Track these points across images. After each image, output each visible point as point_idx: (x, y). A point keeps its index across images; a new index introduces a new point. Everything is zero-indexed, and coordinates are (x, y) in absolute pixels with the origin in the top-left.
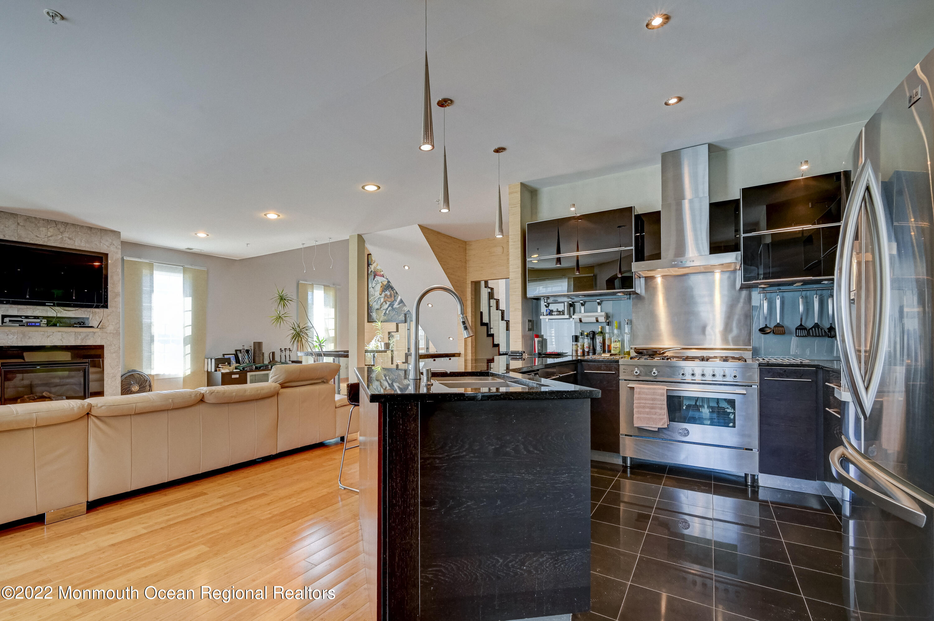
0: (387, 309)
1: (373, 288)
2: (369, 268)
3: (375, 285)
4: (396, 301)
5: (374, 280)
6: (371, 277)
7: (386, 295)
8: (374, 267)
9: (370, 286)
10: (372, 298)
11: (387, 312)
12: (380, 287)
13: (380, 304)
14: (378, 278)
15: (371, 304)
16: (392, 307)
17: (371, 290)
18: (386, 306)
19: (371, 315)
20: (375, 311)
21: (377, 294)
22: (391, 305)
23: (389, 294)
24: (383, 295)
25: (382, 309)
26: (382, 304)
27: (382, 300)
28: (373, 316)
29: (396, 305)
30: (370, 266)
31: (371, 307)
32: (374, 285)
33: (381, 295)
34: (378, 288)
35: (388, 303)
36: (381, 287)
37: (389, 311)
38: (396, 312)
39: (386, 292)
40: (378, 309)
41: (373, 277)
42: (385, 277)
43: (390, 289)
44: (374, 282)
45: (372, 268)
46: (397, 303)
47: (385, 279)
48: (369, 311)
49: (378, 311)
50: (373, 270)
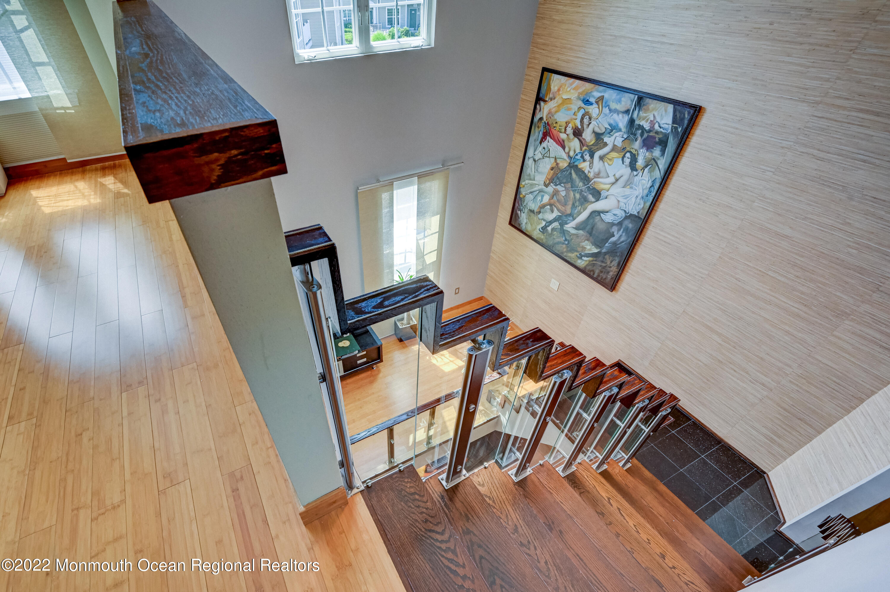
0: (551, 222)
1: (535, 160)
2: (538, 106)
3: (540, 156)
4: (574, 219)
5: (541, 143)
6: (537, 134)
7: (556, 193)
8: (550, 112)
9: (530, 153)
10: (527, 182)
11: (549, 229)
12: (549, 167)
13: (539, 204)
14: (550, 143)
15: (524, 193)
16: (562, 225)
17: (529, 163)
18: (550, 216)
19: (517, 214)
20: (526, 211)
21: (540, 179)
22: (562, 220)
23: (563, 194)
24: (550, 189)
25: (540, 216)
26: (543, 206)
27: (546, 199)
28: (521, 219)
29: (570, 227)
30: (542, 103)
31: (521, 199)
32: (538, 156)
33: (546, 186)
34: (546, 166)
35: (556, 214)
36: (552, 169)
37: (553, 229)
38: (566, 240)
39: (559, 188)
40: (532, 211)
41: (541, 135)
42: (567, 150)
43: (569, 185)
44: (540, 149)
45: (545, 109)
46: (573, 224)
47: (565, 156)
48: (517, 205)
49: (532, 214)
50: (545, 119)
